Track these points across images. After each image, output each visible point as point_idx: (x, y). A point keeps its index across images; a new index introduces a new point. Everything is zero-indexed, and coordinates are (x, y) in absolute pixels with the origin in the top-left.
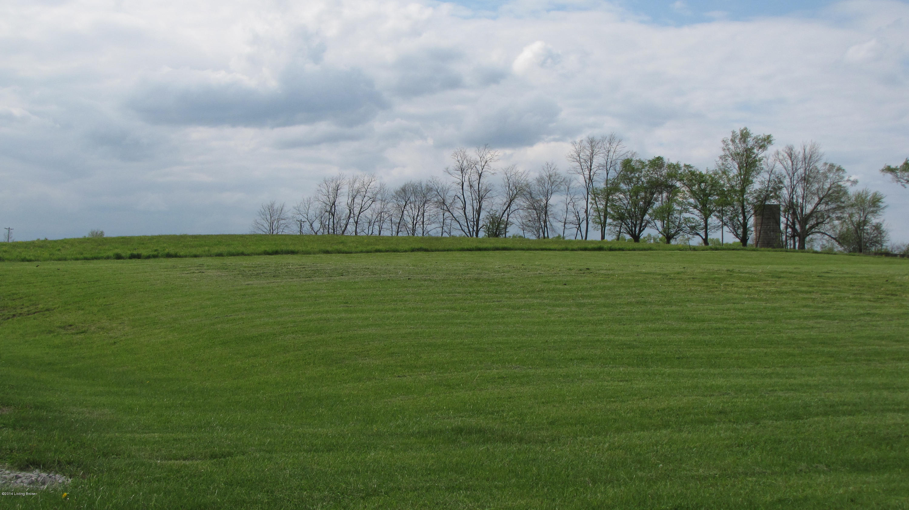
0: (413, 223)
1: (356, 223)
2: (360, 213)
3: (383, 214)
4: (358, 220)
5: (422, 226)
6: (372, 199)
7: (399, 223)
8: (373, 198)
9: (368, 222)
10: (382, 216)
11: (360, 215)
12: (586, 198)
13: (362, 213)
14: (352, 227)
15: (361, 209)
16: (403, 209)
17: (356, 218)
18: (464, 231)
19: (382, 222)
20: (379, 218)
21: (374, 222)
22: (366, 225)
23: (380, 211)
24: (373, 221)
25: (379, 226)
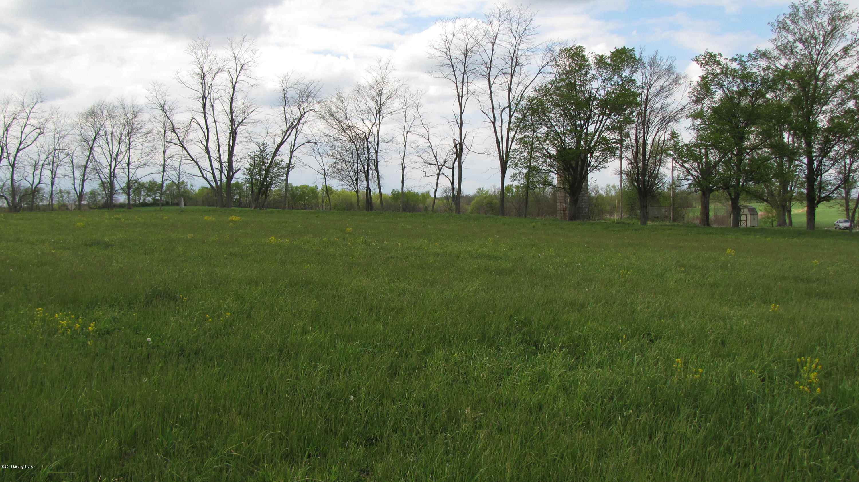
0: (110, 166)
1: (13, 166)
2: (18, 151)
3: (57, 152)
4: (16, 162)
5: (126, 170)
6: (38, 131)
7: (86, 167)
8: (40, 128)
9: (32, 165)
10: (56, 155)
11: (19, 155)
12: (459, 122)
13: (21, 152)
14: (5, 172)
15: (21, 144)
16: (91, 143)
17: (12, 159)
18: (206, 179)
19: (55, 165)
20: (51, 159)
21: (43, 165)
22: (30, 170)
23: (51, 147)
24: (41, 163)
25: (52, 172)
